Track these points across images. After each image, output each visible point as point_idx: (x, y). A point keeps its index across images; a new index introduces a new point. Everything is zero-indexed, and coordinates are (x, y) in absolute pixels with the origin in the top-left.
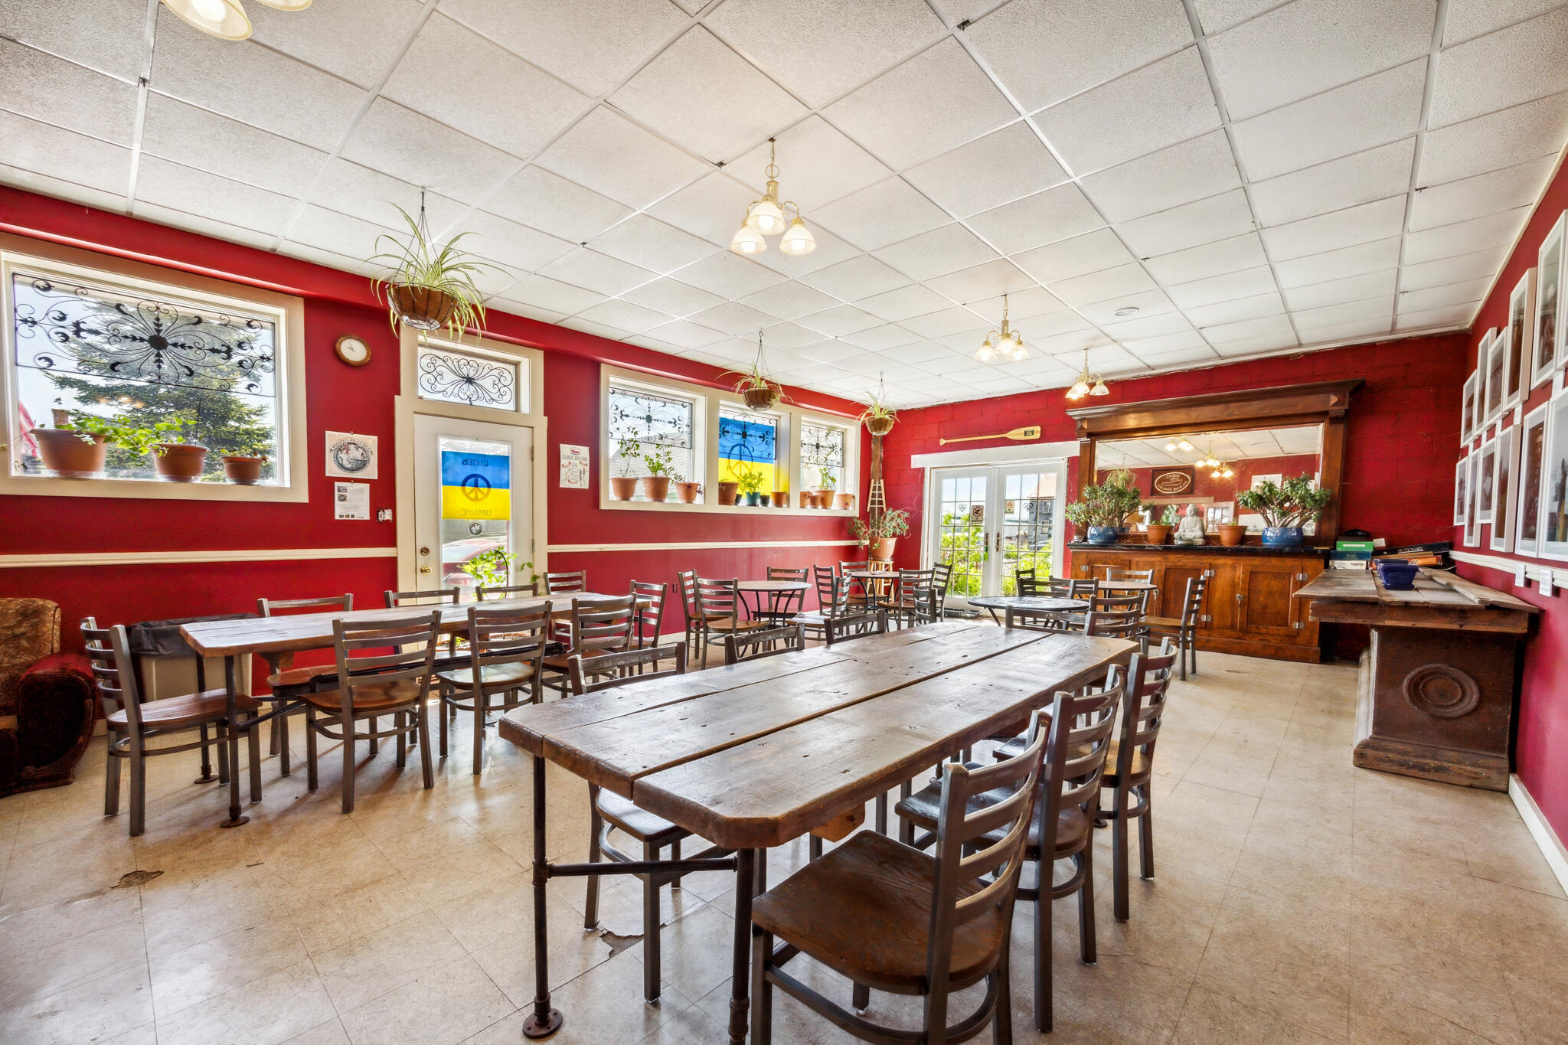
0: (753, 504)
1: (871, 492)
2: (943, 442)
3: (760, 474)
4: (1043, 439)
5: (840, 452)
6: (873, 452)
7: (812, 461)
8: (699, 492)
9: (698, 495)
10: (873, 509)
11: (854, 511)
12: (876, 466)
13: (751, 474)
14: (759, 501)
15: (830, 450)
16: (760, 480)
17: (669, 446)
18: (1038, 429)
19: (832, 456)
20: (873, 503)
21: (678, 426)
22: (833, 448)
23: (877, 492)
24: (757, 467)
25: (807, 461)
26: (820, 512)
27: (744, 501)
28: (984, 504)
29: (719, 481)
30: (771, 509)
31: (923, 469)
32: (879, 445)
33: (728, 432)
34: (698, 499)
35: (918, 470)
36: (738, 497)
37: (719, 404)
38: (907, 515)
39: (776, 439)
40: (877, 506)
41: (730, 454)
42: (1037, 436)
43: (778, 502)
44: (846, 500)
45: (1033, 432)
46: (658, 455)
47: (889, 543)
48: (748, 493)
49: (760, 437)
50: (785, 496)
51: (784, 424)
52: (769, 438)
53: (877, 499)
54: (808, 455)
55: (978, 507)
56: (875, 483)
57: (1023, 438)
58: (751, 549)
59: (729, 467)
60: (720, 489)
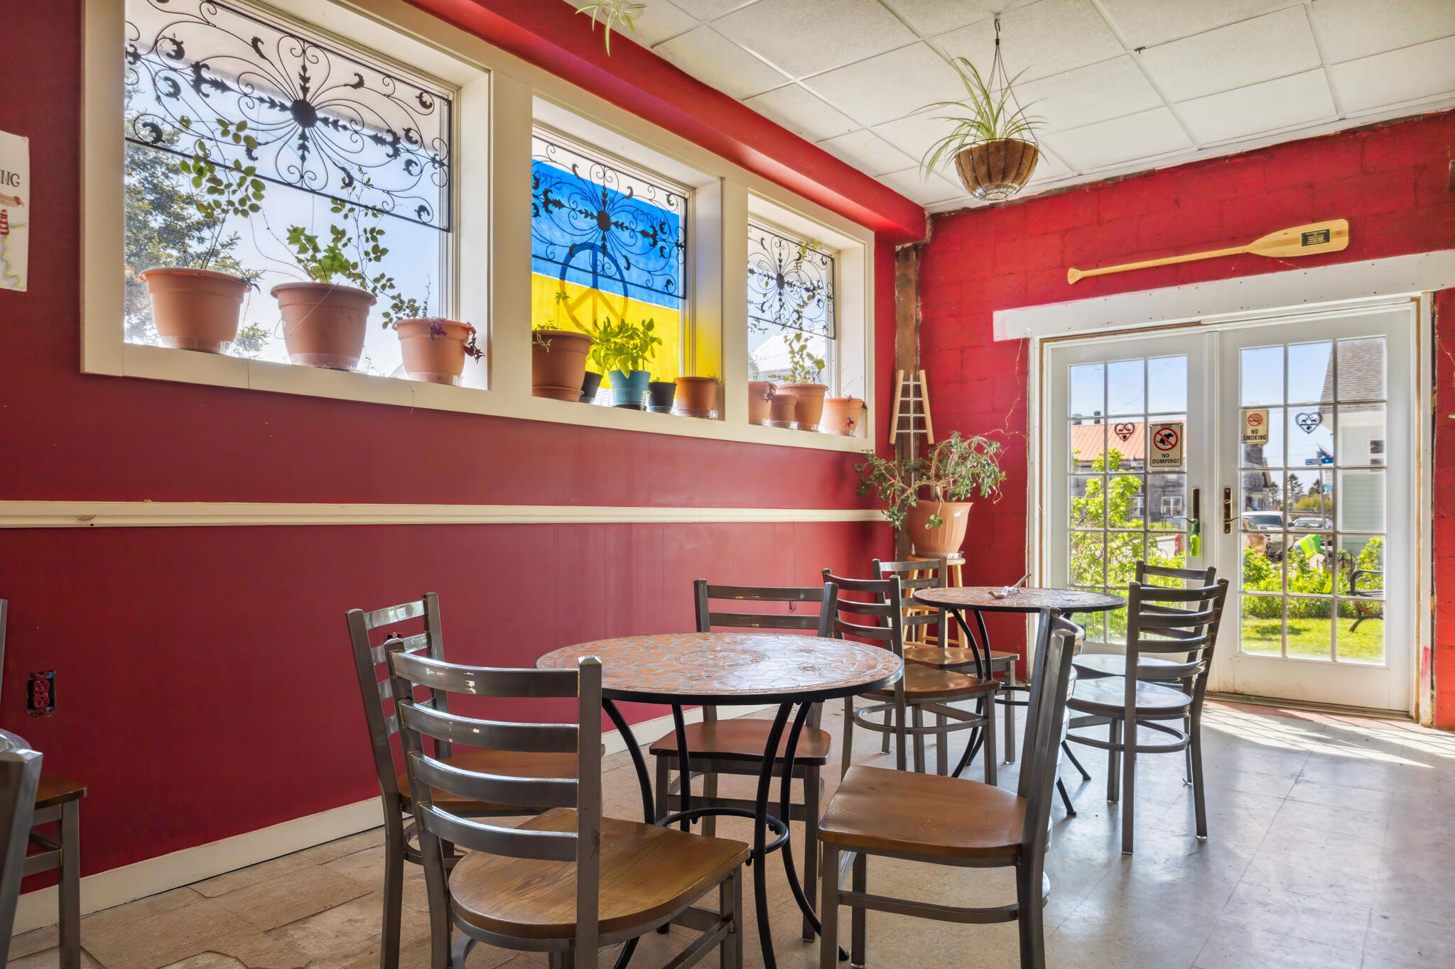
0: (632, 404)
1: (899, 398)
2: (1074, 275)
3: (650, 326)
4: (1351, 254)
5: (826, 303)
6: (899, 310)
7: (767, 315)
8: (471, 351)
9: (468, 359)
10: (902, 438)
11: (863, 441)
12: (907, 340)
13: (623, 327)
14: (646, 398)
15: (805, 295)
16: (647, 342)
17: (376, 211)
18: (1341, 225)
19: (811, 310)
20: (903, 423)
21: (405, 156)
22: (812, 290)
23: (912, 399)
24: (638, 311)
25: (758, 314)
26: (792, 436)
27: (607, 395)
28: (1182, 419)
29: (535, 327)
30: (677, 420)
31: (1025, 342)
32: (912, 291)
33: (559, 204)
34: (471, 375)
35: (1015, 343)
36: (591, 382)
37: (529, 121)
38: (994, 448)
39: (684, 246)
40: (912, 431)
41: (565, 265)
42: (1340, 243)
43: (697, 408)
44: (848, 410)
45: (1326, 236)
46: (338, 234)
47: (957, 515)
48: (619, 374)
49: (644, 234)
50: (712, 389)
51: (704, 207)
52: (666, 241)
53: (912, 415)
54: (760, 299)
55: (1166, 426)
56: (906, 378)
57: (1298, 250)
58: (629, 525)
59: (562, 296)
60: (538, 351)
